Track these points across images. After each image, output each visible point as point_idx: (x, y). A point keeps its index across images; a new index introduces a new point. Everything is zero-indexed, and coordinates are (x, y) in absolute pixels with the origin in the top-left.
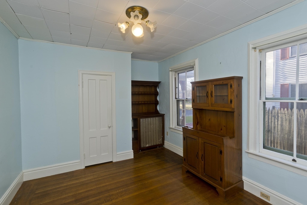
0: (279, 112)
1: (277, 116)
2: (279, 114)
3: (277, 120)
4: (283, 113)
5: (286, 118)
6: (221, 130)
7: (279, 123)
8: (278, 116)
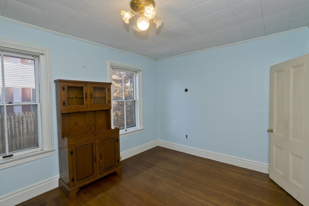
0: (24, 116)
1: (21, 121)
2: (23, 118)
3: (21, 125)
4: (28, 116)
5: (30, 121)
6: (90, 129)
7: (25, 126)
8: (23, 121)
